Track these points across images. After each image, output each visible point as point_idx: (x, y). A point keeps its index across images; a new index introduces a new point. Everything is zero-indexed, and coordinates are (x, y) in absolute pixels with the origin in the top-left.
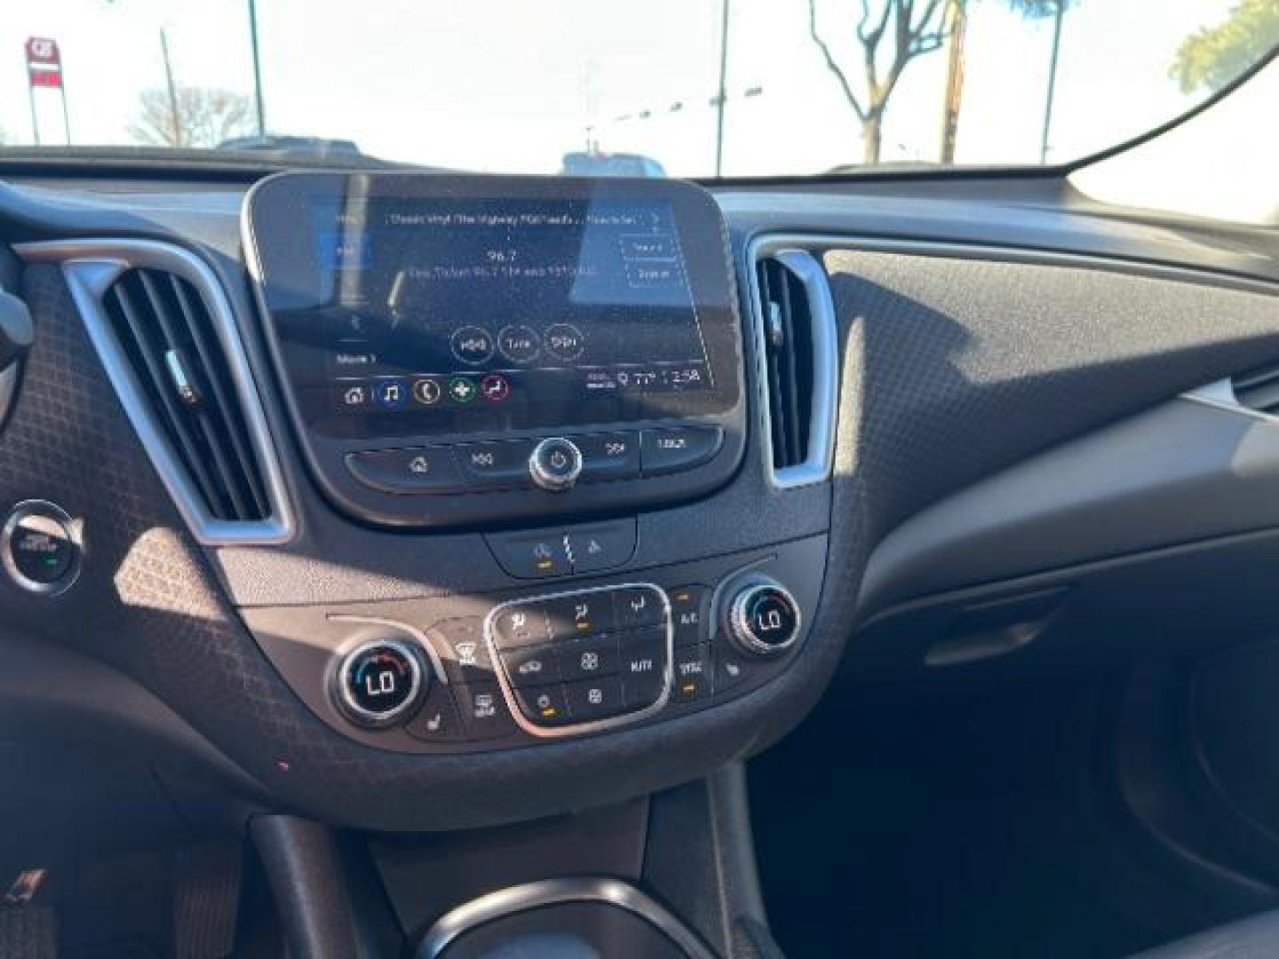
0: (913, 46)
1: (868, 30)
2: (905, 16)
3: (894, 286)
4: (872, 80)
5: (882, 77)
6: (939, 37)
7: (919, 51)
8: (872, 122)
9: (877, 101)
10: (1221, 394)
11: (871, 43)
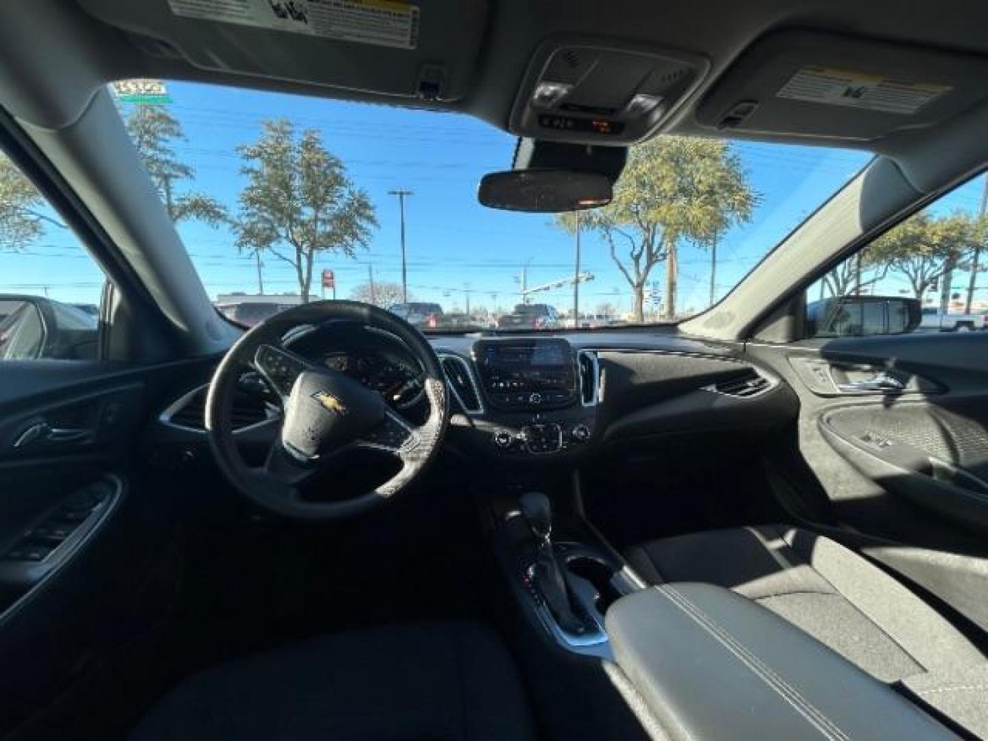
0: (654, 259)
1: (635, 253)
2: (650, 248)
3: (616, 361)
4: (638, 272)
5: (642, 271)
6: (664, 256)
7: (657, 261)
8: (639, 289)
9: (640, 281)
10: (712, 388)
11: (637, 259)
